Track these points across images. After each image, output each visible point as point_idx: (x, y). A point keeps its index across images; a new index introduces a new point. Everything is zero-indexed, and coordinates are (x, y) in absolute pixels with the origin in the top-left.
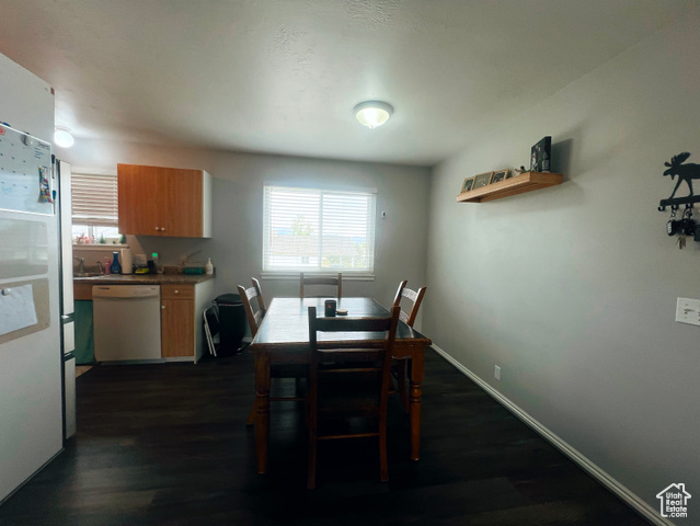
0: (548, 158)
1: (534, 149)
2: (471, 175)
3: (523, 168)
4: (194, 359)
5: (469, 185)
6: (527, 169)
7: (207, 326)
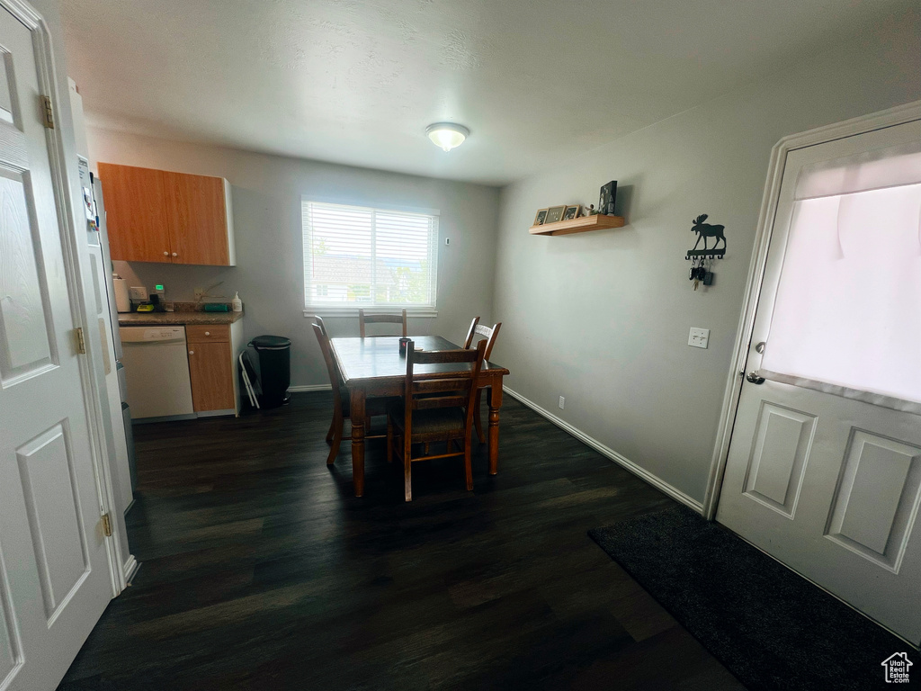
0: (614, 202)
1: (602, 188)
2: (545, 207)
3: (592, 206)
4: (235, 412)
5: (542, 217)
6: (596, 208)
7: (244, 373)
